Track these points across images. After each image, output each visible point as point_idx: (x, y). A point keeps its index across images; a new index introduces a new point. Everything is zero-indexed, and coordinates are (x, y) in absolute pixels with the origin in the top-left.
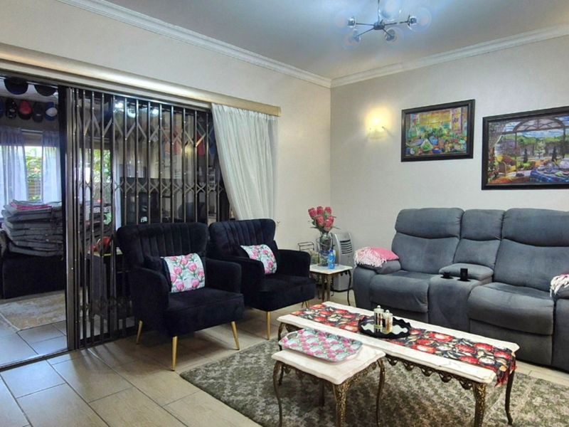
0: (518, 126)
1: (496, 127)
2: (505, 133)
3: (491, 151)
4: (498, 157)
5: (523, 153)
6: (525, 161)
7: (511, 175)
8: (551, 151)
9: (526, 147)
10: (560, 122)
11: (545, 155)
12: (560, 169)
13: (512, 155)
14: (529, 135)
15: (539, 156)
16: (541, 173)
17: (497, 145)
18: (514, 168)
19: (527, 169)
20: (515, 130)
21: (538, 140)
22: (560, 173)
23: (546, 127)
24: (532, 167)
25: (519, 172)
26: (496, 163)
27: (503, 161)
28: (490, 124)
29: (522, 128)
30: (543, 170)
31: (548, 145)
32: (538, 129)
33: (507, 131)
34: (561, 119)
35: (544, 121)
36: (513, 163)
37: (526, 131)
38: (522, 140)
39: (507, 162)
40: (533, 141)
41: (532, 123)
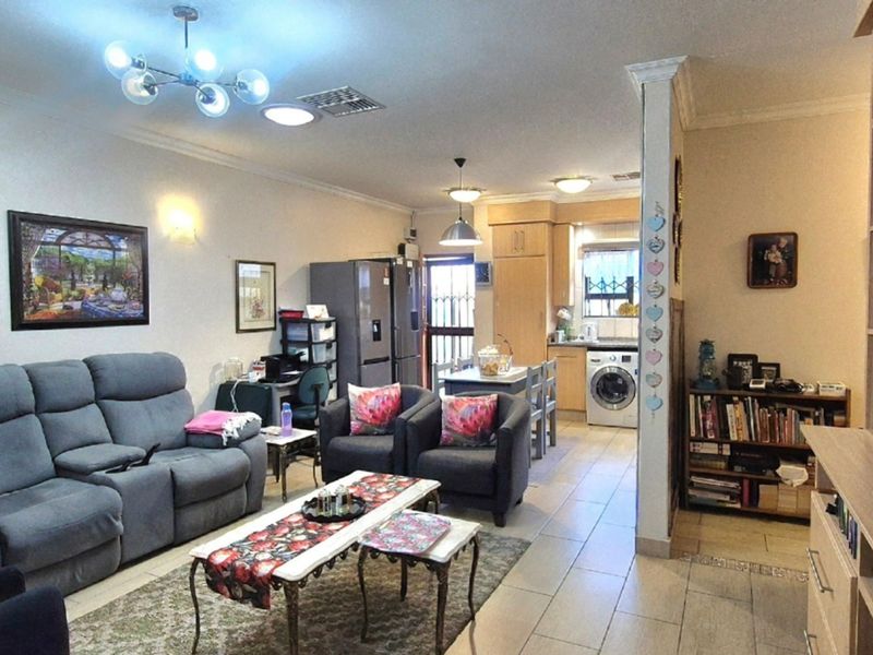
0: (61, 237)
1: (33, 232)
2: (44, 243)
3: (27, 267)
4: (37, 278)
5: (70, 276)
6: (73, 288)
7: (56, 307)
8: (101, 277)
9: (73, 270)
10: (110, 242)
11: (95, 281)
12: (113, 301)
13: (56, 278)
14: (76, 251)
15: (89, 283)
16: (92, 304)
17: (33, 259)
18: (59, 296)
19: (76, 299)
20: (58, 243)
21: (86, 260)
22: (112, 306)
23: (95, 244)
24: (82, 297)
25: (67, 303)
26: (35, 288)
27: (44, 284)
28: (22, 224)
29: (67, 240)
30: (95, 301)
31: (98, 268)
32: (86, 246)
33: (49, 240)
34: (111, 238)
35: (94, 237)
36: (57, 290)
37: (71, 245)
38: (67, 258)
39: (49, 287)
40: (82, 261)
41: (80, 235)
